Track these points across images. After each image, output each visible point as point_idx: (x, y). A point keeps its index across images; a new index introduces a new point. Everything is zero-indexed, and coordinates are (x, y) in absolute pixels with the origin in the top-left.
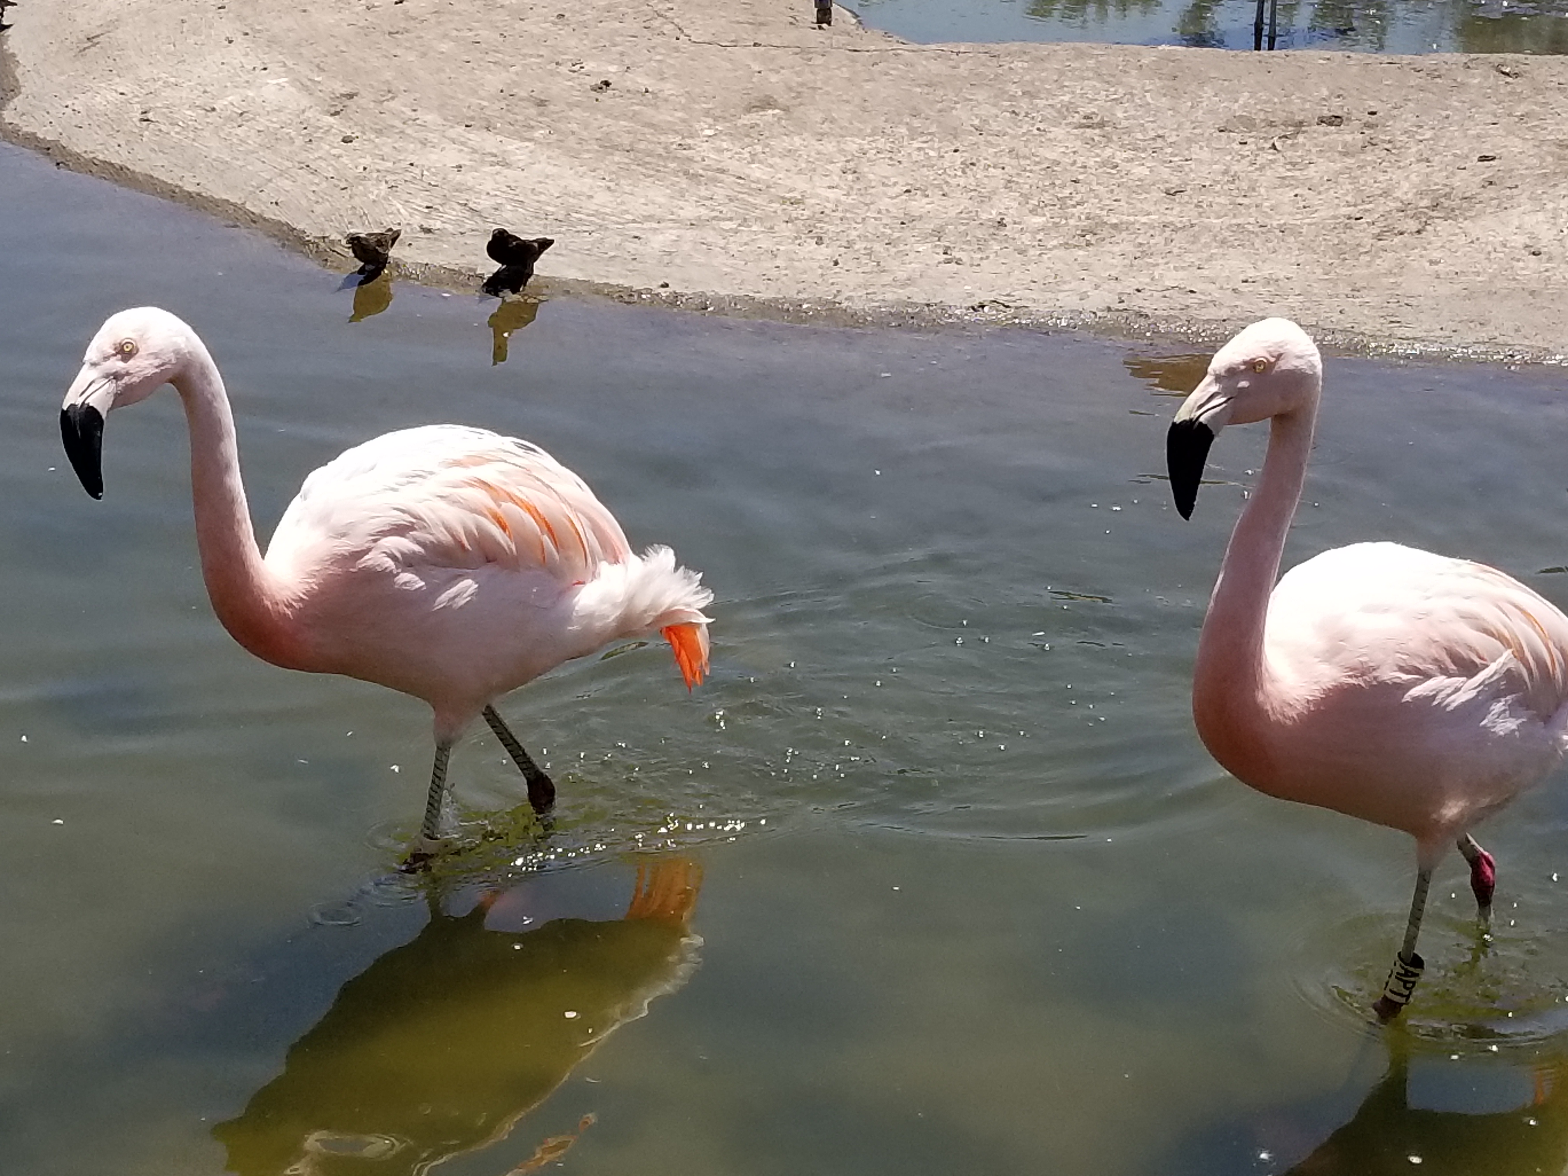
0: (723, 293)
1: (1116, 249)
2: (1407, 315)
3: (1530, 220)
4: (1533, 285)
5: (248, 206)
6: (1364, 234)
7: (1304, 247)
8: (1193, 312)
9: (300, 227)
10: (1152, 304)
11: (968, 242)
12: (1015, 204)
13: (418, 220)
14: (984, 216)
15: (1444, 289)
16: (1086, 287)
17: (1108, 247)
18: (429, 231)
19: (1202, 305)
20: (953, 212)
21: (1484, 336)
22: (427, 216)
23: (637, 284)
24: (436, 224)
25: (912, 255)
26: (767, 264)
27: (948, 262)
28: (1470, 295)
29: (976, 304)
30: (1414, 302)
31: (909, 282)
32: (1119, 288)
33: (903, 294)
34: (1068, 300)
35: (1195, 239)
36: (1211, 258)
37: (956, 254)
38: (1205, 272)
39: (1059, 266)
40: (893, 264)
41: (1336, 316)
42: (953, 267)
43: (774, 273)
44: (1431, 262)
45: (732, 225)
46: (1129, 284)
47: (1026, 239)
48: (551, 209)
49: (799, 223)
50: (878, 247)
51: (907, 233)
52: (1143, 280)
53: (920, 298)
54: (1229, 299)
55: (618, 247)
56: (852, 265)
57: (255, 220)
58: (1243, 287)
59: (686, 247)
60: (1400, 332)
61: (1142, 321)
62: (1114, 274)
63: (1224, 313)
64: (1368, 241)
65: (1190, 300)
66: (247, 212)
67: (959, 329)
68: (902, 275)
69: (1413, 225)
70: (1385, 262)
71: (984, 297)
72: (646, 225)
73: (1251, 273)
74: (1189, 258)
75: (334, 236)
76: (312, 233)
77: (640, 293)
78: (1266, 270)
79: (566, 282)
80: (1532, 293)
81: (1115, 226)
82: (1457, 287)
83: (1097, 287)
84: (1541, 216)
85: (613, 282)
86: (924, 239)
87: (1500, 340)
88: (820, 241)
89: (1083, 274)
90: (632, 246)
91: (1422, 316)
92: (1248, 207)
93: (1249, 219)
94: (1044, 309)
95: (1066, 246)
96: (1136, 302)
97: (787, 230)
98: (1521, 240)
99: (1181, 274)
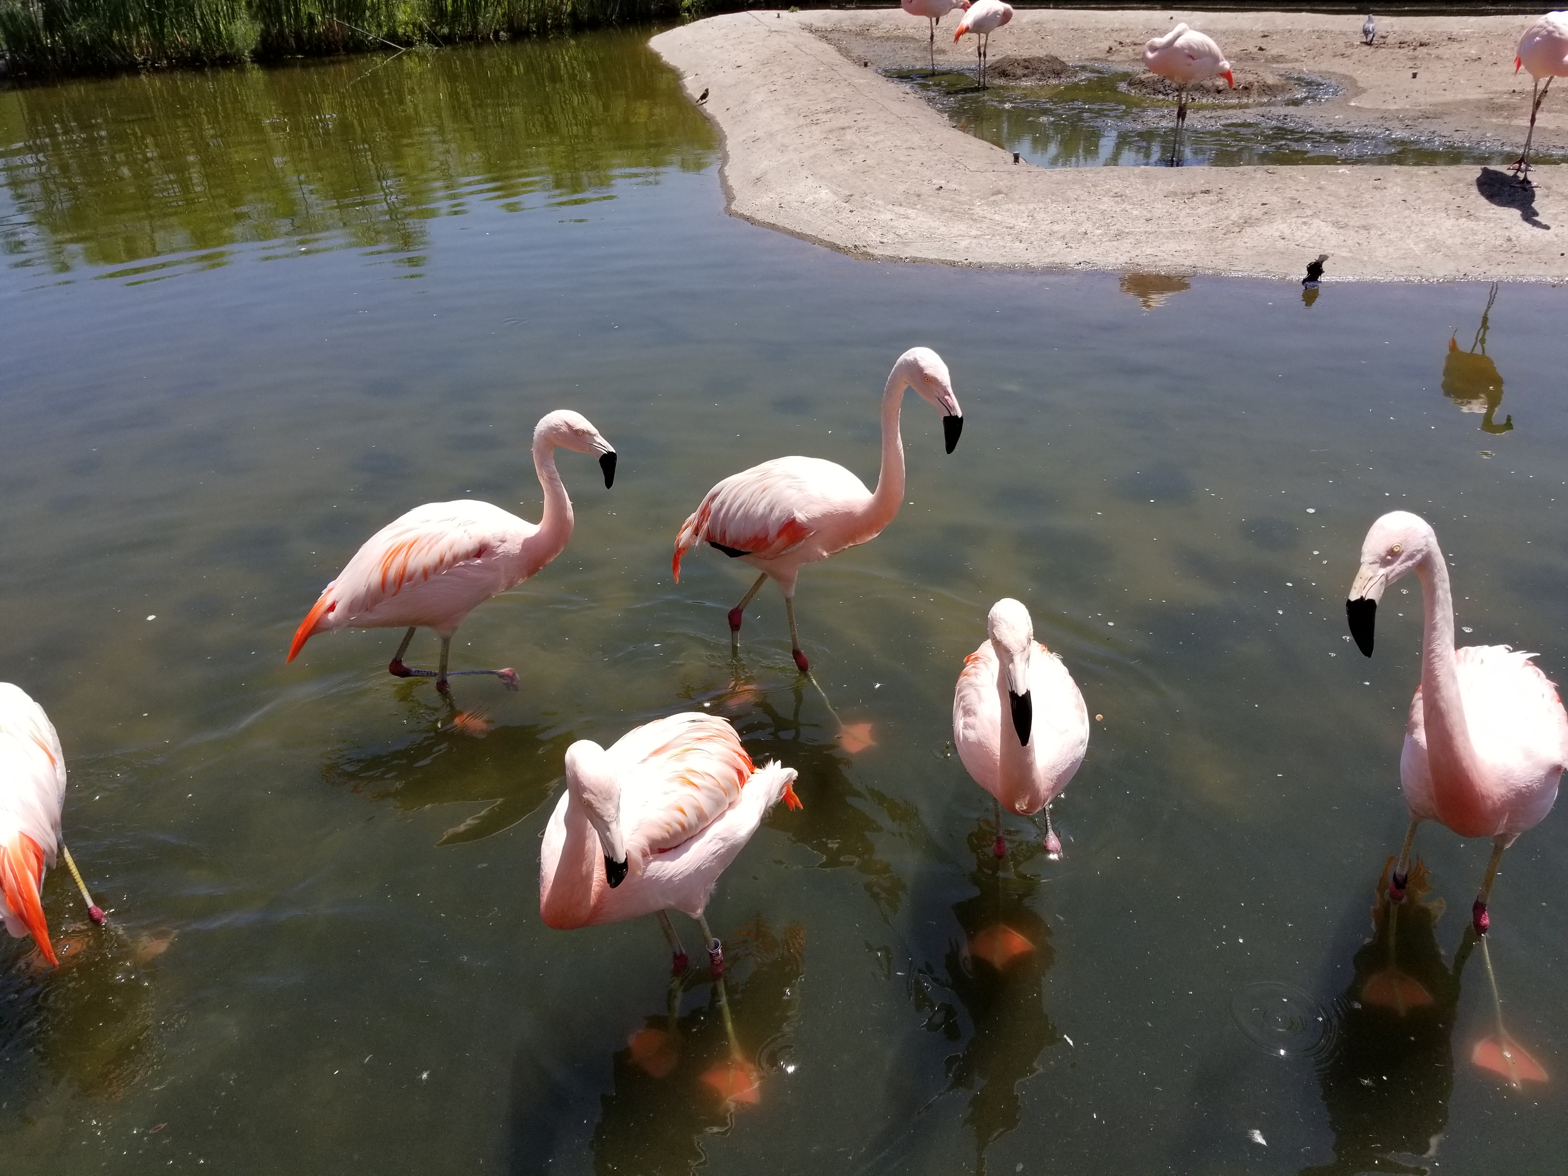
0: (987, 261)
1: (1128, 241)
2: (1236, 262)
3: (1281, 227)
4: (1282, 250)
5: (819, 236)
6: (1219, 233)
7: (1197, 239)
8: (1157, 263)
9: (838, 243)
10: (1142, 261)
11: (1075, 241)
12: (1091, 226)
13: (879, 239)
14: (1080, 231)
15: (1249, 253)
16: (1118, 255)
17: (1125, 240)
18: (882, 243)
19: (1161, 260)
20: (1068, 230)
21: (1264, 269)
22: (882, 238)
23: (957, 259)
24: (885, 240)
25: (1054, 246)
26: (1002, 251)
27: (1067, 248)
28: (1259, 254)
29: (1078, 262)
30: (1239, 257)
31: (1053, 255)
32: (1130, 255)
33: (1051, 260)
34: (1112, 260)
35: (1157, 237)
36: (1163, 243)
37: (1070, 245)
38: (1161, 249)
39: (1108, 248)
40: (1048, 249)
41: (1210, 263)
42: (1069, 249)
43: (1005, 254)
44: (1245, 243)
45: (989, 237)
46: (1133, 254)
47: (1095, 238)
48: (925, 233)
49: (1013, 236)
50: (1042, 243)
51: (1052, 238)
52: (1139, 252)
53: (1058, 261)
54: (1170, 258)
55: (949, 246)
56: (1033, 250)
57: (821, 242)
58: (1176, 254)
59: (974, 246)
60: (1233, 268)
61: (1139, 267)
62: (1128, 250)
63: (1169, 263)
64: (1221, 236)
65: (1156, 259)
66: (819, 239)
67: (1073, 272)
68: (1051, 253)
69: (1237, 230)
70: (1228, 243)
71: (1081, 260)
72: (959, 238)
73: (1178, 248)
74: (1155, 244)
75: (850, 246)
76: (842, 245)
77: (958, 262)
78: (1184, 247)
79: (931, 260)
80: (1282, 253)
81: (1127, 233)
82: (1254, 252)
83: (1122, 255)
84: (1285, 225)
85: (948, 259)
86: (1058, 240)
87: (1271, 270)
88: (1021, 242)
89: (1117, 251)
90: (954, 246)
91: (1242, 263)
92: (1176, 224)
93: (1176, 229)
94: (1102, 264)
95: (1110, 241)
96: (1136, 260)
97: (1009, 238)
98: (1277, 234)
99: (1152, 249)
